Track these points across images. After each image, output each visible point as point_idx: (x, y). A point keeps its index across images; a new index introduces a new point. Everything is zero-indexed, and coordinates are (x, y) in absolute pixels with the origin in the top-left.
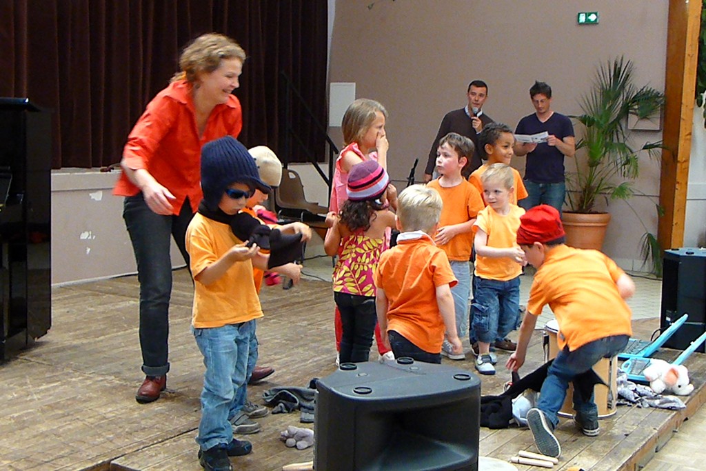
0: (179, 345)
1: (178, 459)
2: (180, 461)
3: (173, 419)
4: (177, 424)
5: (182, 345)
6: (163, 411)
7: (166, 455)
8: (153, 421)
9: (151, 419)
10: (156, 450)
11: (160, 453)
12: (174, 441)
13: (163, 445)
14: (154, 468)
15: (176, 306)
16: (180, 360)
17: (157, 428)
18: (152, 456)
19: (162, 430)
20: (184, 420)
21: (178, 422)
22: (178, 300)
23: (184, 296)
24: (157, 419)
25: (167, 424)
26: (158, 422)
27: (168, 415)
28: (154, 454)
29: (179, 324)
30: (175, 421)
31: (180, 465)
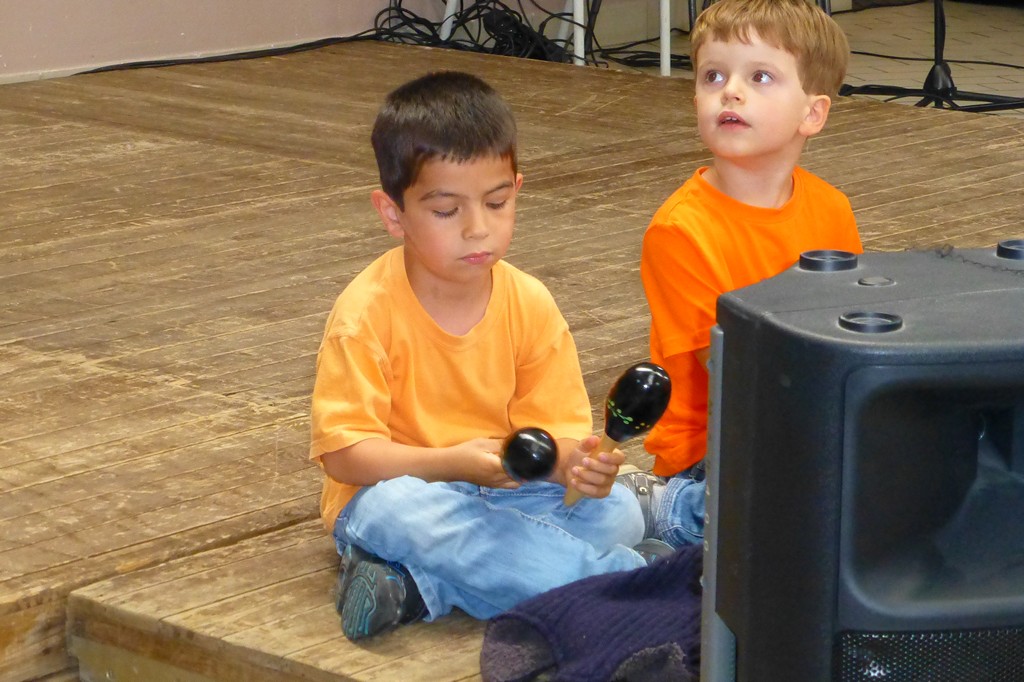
0: (293, 272)
1: (279, 592)
2: (286, 598)
3: (266, 478)
4: (279, 494)
5: (304, 270)
6: (238, 457)
7: (242, 580)
8: (204, 483)
9: (198, 476)
10: (211, 566)
11: (225, 575)
12: (271, 541)
13: (235, 551)
14: (205, 613)
15: (286, 159)
16: (294, 313)
17: (216, 502)
18: (199, 581)
19: (234, 509)
20: (303, 483)
21: (282, 487)
22: (293, 142)
23: (313, 130)
24: (218, 477)
25: (249, 492)
26: (221, 487)
27: (253, 467)
28: (204, 575)
29: (293, 210)
30: (274, 485)
31: (287, 609)
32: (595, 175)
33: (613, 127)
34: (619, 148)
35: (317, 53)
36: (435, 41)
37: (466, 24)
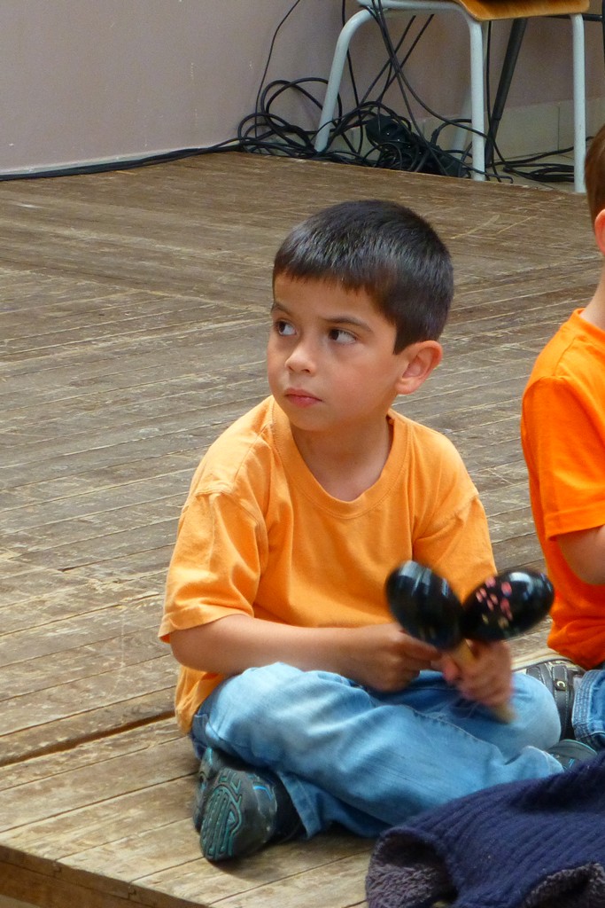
0: (142, 424)
1: (125, 805)
2: (135, 813)
3: (110, 670)
4: (126, 688)
5: (155, 421)
6: (77, 643)
7: (82, 791)
8: (37, 675)
9: (29, 667)
10: (44, 774)
11: (61, 785)
12: (116, 745)
13: (72, 756)
14: (38, 830)
15: (134, 291)
16: (143, 473)
17: (49, 698)
18: (31, 792)
19: (71, 705)
20: (154, 675)
21: (129, 680)
22: (143, 271)
23: (167, 257)
24: (52, 668)
25: (90, 686)
26: (56, 680)
27: (94, 655)
28: (37, 786)
29: (142, 351)
30: (119, 678)
31: (135, 825)
32: (498, 309)
33: (520, 252)
34: (527, 277)
35: (171, 167)
36: (308, 152)
37: (346, 133)
